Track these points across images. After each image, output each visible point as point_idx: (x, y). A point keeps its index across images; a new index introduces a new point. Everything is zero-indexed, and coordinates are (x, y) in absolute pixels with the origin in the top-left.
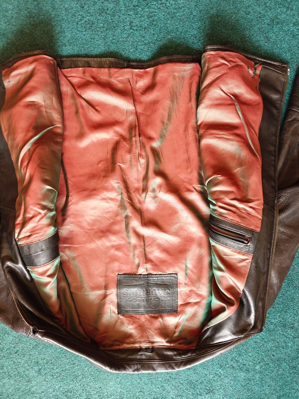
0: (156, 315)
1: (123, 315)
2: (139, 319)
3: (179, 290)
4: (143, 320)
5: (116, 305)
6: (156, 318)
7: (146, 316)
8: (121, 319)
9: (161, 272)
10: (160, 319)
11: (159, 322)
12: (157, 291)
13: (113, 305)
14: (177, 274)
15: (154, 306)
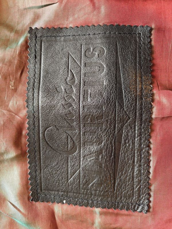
0: (24, 140)
1: (26, 46)
2: (15, 90)
3: (97, 210)
4: (11, 104)
5: (57, 24)
6: (17, 142)
7: (24, 113)
8: (17, 41)
9: (158, 163)
10: (12, 153)
11: (6, 152)
12: (94, 148)
13: (57, 15)
14: (148, 211)
15: (51, 137)
